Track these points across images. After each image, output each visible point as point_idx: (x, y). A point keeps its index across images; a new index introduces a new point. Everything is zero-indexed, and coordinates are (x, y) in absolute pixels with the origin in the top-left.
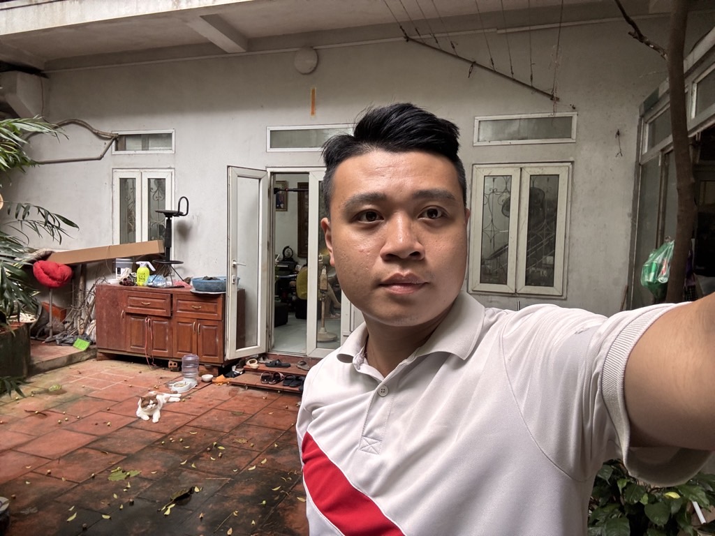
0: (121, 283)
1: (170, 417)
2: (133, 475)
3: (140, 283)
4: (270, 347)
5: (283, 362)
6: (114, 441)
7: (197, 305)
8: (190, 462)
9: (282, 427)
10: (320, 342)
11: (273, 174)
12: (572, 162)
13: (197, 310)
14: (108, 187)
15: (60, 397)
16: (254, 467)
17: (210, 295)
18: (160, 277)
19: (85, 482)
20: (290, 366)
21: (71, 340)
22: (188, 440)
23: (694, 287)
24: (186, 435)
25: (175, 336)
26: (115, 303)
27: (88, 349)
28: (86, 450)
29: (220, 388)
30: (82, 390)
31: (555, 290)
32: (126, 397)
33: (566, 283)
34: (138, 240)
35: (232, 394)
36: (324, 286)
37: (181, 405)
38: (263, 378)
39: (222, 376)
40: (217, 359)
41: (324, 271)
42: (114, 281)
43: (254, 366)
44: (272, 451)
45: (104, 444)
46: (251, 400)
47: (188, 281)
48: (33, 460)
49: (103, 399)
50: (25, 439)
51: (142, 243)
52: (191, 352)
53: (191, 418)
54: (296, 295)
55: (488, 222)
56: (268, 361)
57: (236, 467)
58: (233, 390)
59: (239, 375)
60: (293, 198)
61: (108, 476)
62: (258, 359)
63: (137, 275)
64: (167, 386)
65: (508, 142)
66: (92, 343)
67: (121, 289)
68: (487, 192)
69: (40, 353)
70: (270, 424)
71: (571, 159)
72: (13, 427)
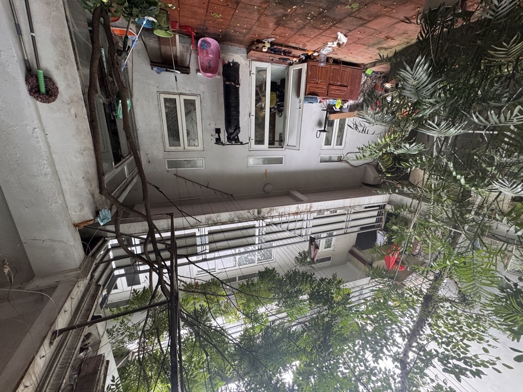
0: (348, 101)
1: (332, 34)
2: (348, 6)
3: (340, 101)
4: (288, 68)
5: (282, 61)
6: (357, 24)
7: (317, 91)
8: (323, 12)
9: (282, 27)
10: (265, 70)
11: (283, 148)
12: (165, 151)
13: (318, 88)
14: (347, 142)
15: (380, 46)
16: (294, 7)
17: (311, 95)
18: (331, 103)
19: (370, 3)
20: (279, 59)
21: (373, 74)
22: (324, 23)
23: (107, 98)
24: (325, 25)
25: (328, 76)
26: (351, 92)
27: (366, 69)
28: (369, 19)
29: (310, 48)
30: (370, 49)
31: (163, 96)
32: (351, 45)
33: (159, 100)
34: (339, 120)
35: (305, 45)
36: (263, 98)
37: (327, 41)
38: (291, 53)
39: (309, 54)
40: (311, 63)
41: (263, 106)
42: (351, 102)
43: (295, 59)
44: (286, 15)
45: (361, 22)
46: (297, 42)
47: (320, 102)
48: (392, 15)
49: (361, 44)
50: (396, 25)
51: (337, 119)
52: (322, 67)
53: (323, 34)
54: (276, 94)
55: (195, 127)
56: (289, 61)
57: (302, 8)
58: (305, 47)
59: (302, 55)
60: (277, 138)
61: (359, 6)
62: (293, 63)
63: (341, 104)
64: (333, 50)
65: (191, 159)
66: (364, 72)
67: (348, 98)
68: (196, 140)
69: (387, 68)
70: (287, 29)
71: (165, 152)
72: (400, 32)
